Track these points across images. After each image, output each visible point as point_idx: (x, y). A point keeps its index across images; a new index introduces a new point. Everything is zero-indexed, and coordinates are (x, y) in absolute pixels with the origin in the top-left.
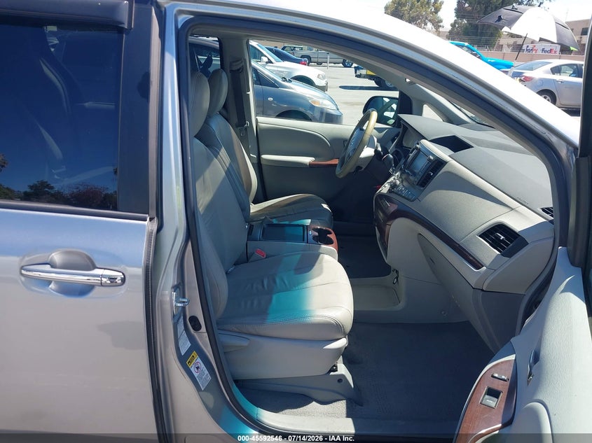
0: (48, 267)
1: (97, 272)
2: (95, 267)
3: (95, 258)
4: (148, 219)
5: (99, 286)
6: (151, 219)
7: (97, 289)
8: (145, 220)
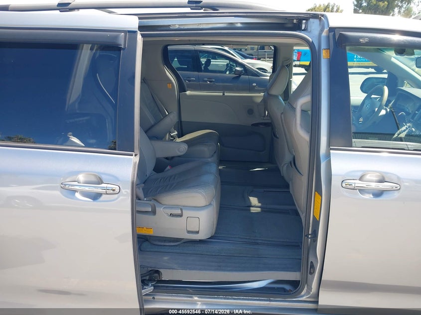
0: (76, 183)
1: (103, 185)
2: (102, 183)
3: (104, 177)
4: (134, 155)
5: (104, 194)
6: (136, 155)
7: (104, 196)
8: (132, 155)
